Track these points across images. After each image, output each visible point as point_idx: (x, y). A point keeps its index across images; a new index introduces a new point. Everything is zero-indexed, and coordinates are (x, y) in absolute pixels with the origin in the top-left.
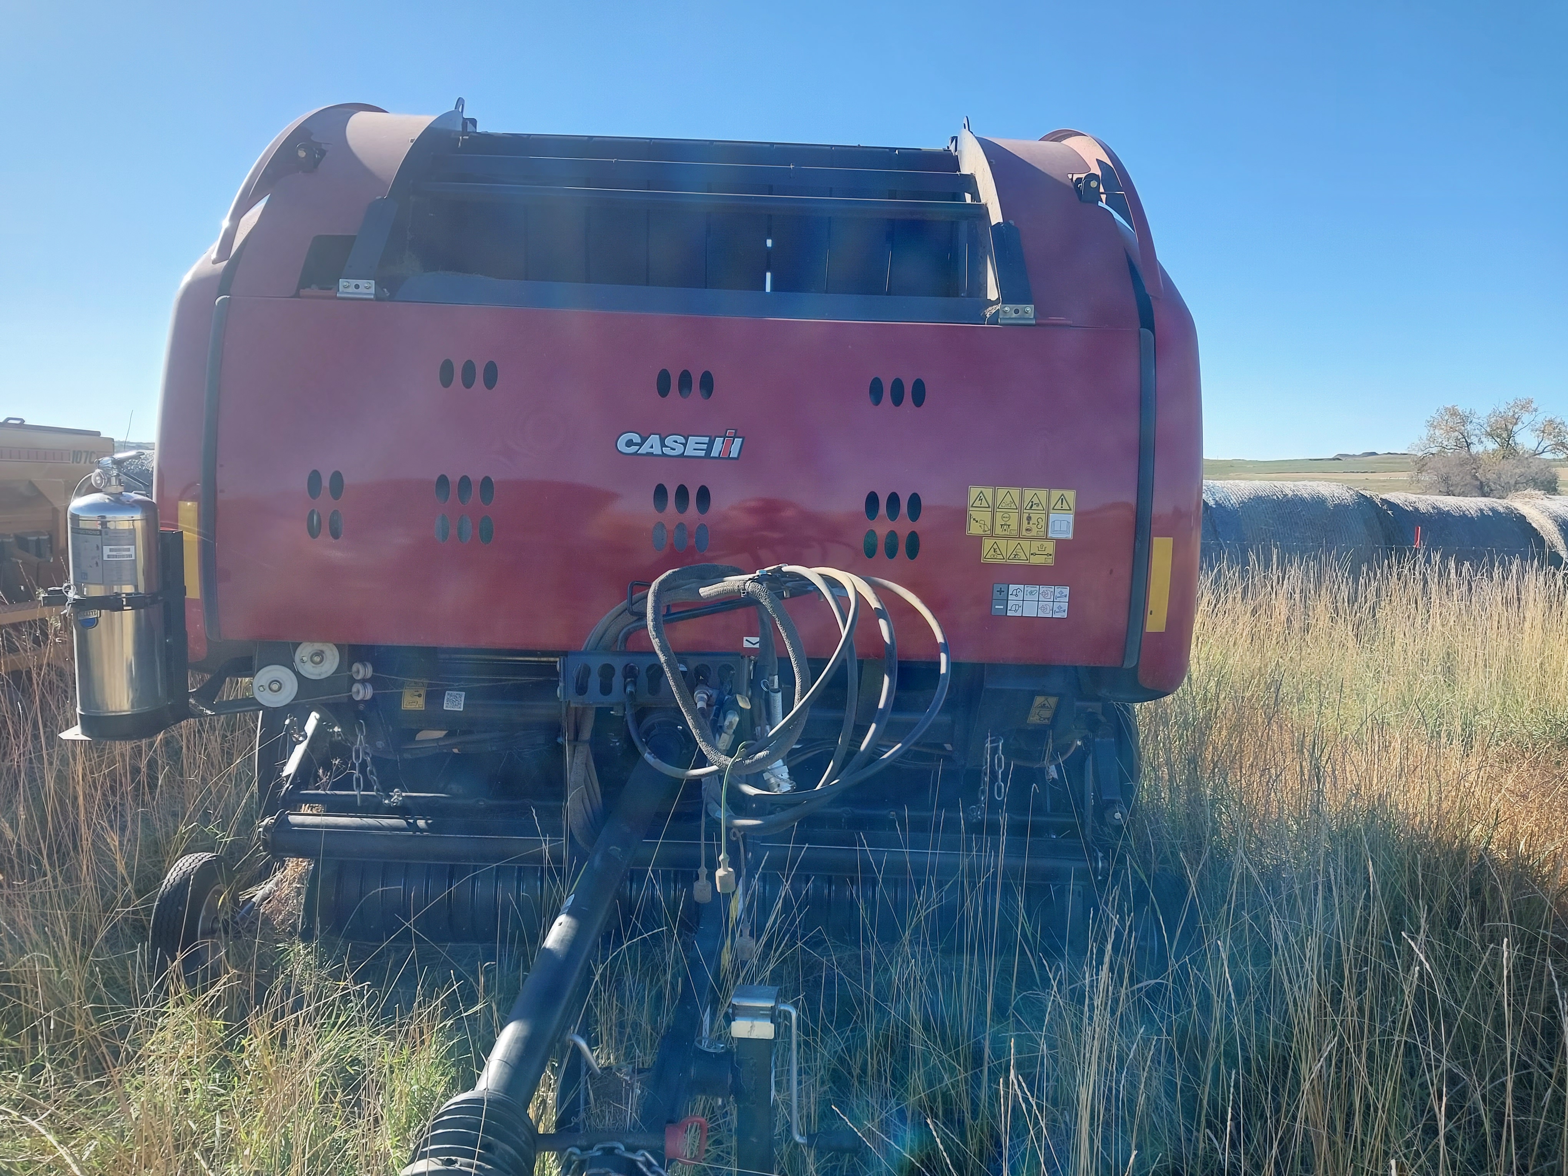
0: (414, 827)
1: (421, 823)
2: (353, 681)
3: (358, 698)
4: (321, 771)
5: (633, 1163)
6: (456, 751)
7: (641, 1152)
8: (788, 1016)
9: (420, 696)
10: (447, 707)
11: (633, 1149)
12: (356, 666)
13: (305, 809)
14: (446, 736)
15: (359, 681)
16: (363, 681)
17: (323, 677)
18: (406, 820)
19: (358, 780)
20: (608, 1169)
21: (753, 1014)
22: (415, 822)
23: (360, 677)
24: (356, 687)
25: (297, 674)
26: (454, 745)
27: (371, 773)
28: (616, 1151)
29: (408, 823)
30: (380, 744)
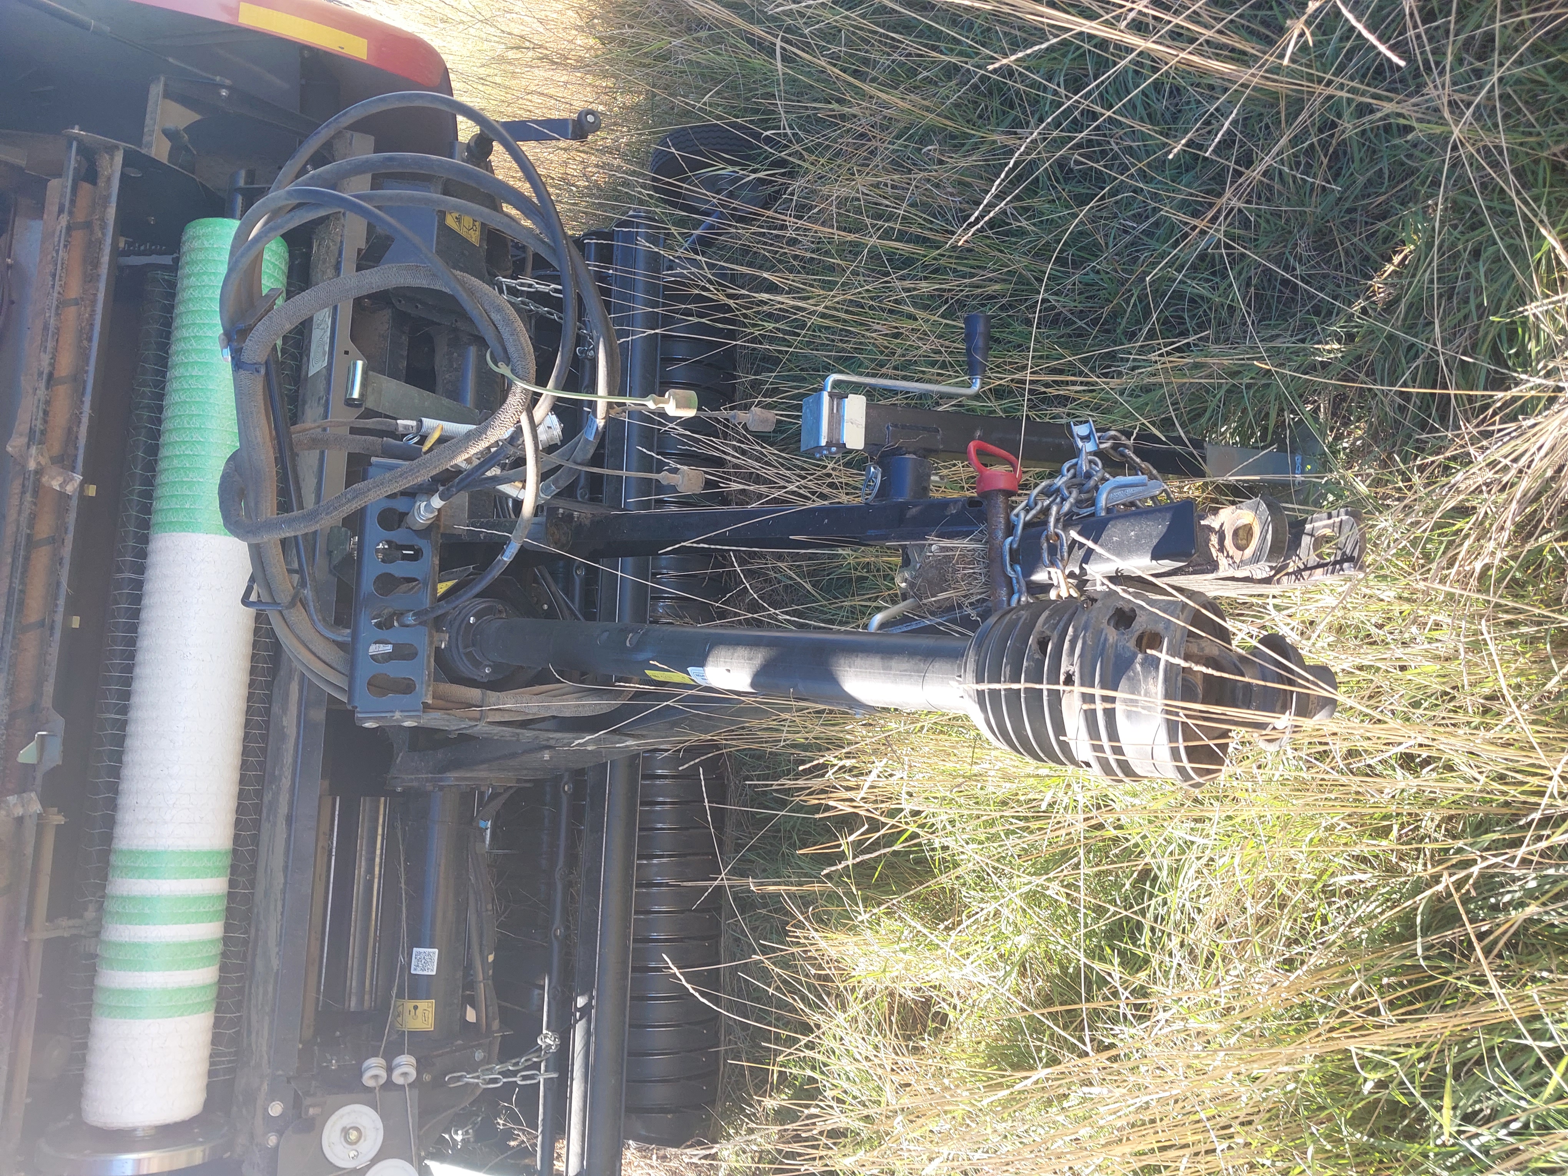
0: (585, 1011)
1: (581, 1002)
2: (389, 1085)
3: (413, 1074)
4: (512, 1143)
5: (1027, 525)
6: (491, 958)
7: (1013, 517)
8: (837, 384)
9: (416, 1008)
10: (432, 970)
11: (1010, 529)
12: (367, 1080)
13: (559, 1166)
14: (473, 1006)
15: (389, 1075)
16: (390, 1070)
17: (380, 1125)
18: (576, 1021)
19: (525, 1078)
20: (1043, 539)
21: (837, 420)
22: (580, 1010)
23: (383, 1074)
24: (397, 1079)
25: (374, 1161)
26: (484, 959)
27: (516, 1064)
28: (1015, 546)
29: (581, 1018)
30: (479, 1055)
